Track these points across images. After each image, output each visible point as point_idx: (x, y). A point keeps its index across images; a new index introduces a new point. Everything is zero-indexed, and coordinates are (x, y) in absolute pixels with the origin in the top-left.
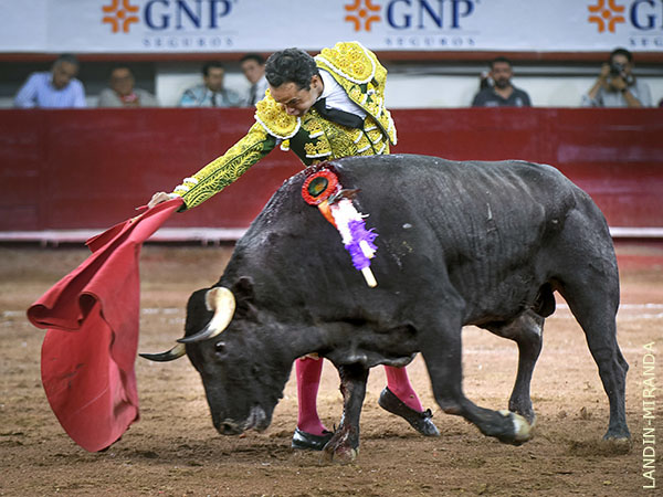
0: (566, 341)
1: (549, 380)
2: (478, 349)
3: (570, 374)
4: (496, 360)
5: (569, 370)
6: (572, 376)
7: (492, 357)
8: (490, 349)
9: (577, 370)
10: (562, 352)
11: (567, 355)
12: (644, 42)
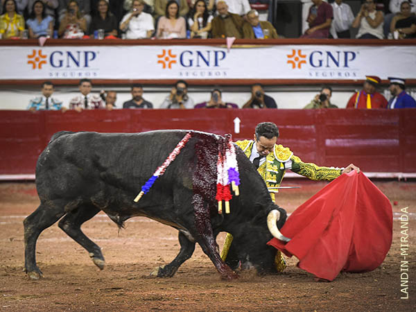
0: (147, 234)
1: (139, 255)
2: (100, 239)
3: (150, 252)
4: (110, 245)
5: (149, 250)
6: (151, 253)
7: (108, 243)
8: (107, 239)
9: (154, 250)
10: (145, 240)
11: (148, 242)
12: (187, 74)
